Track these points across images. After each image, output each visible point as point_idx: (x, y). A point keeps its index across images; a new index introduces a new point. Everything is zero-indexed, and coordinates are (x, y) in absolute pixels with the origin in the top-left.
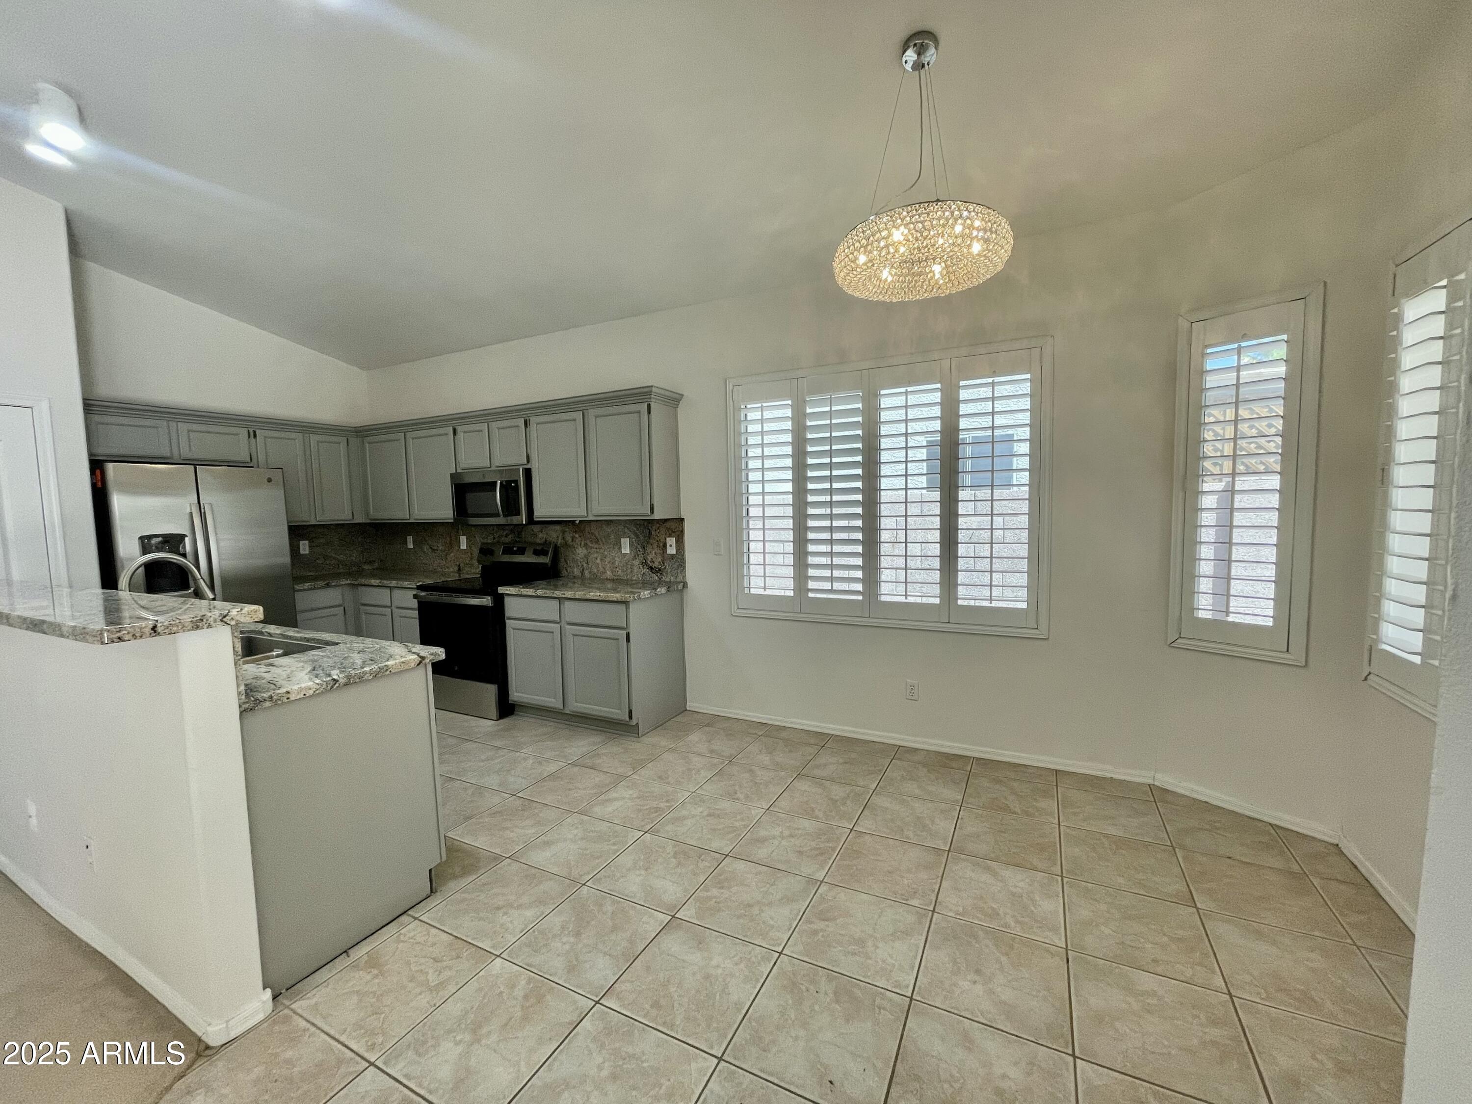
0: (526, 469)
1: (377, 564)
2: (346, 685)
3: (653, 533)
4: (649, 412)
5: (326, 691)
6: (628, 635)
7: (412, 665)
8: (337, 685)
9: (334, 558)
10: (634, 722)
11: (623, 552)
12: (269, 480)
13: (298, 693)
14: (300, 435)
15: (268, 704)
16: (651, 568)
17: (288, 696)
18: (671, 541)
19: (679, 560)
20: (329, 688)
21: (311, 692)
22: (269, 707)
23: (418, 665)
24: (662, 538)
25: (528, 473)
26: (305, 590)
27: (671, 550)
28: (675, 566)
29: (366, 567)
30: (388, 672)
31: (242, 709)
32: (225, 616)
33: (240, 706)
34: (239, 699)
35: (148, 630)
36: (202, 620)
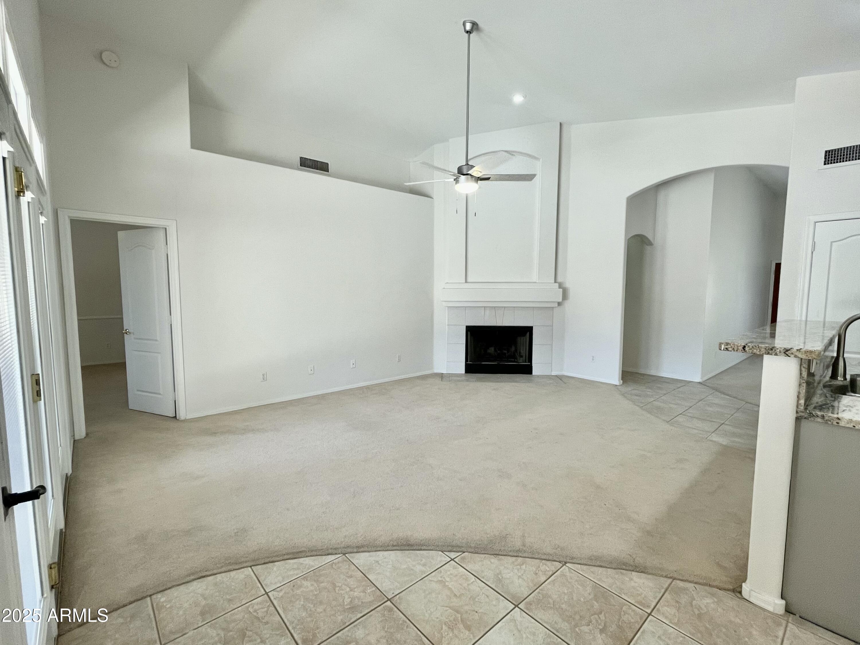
31: (799, 415)
32: (787, 351)
33: (797, 412)
34: (797, 407)
35: (741, 348)
36: (772, 350)
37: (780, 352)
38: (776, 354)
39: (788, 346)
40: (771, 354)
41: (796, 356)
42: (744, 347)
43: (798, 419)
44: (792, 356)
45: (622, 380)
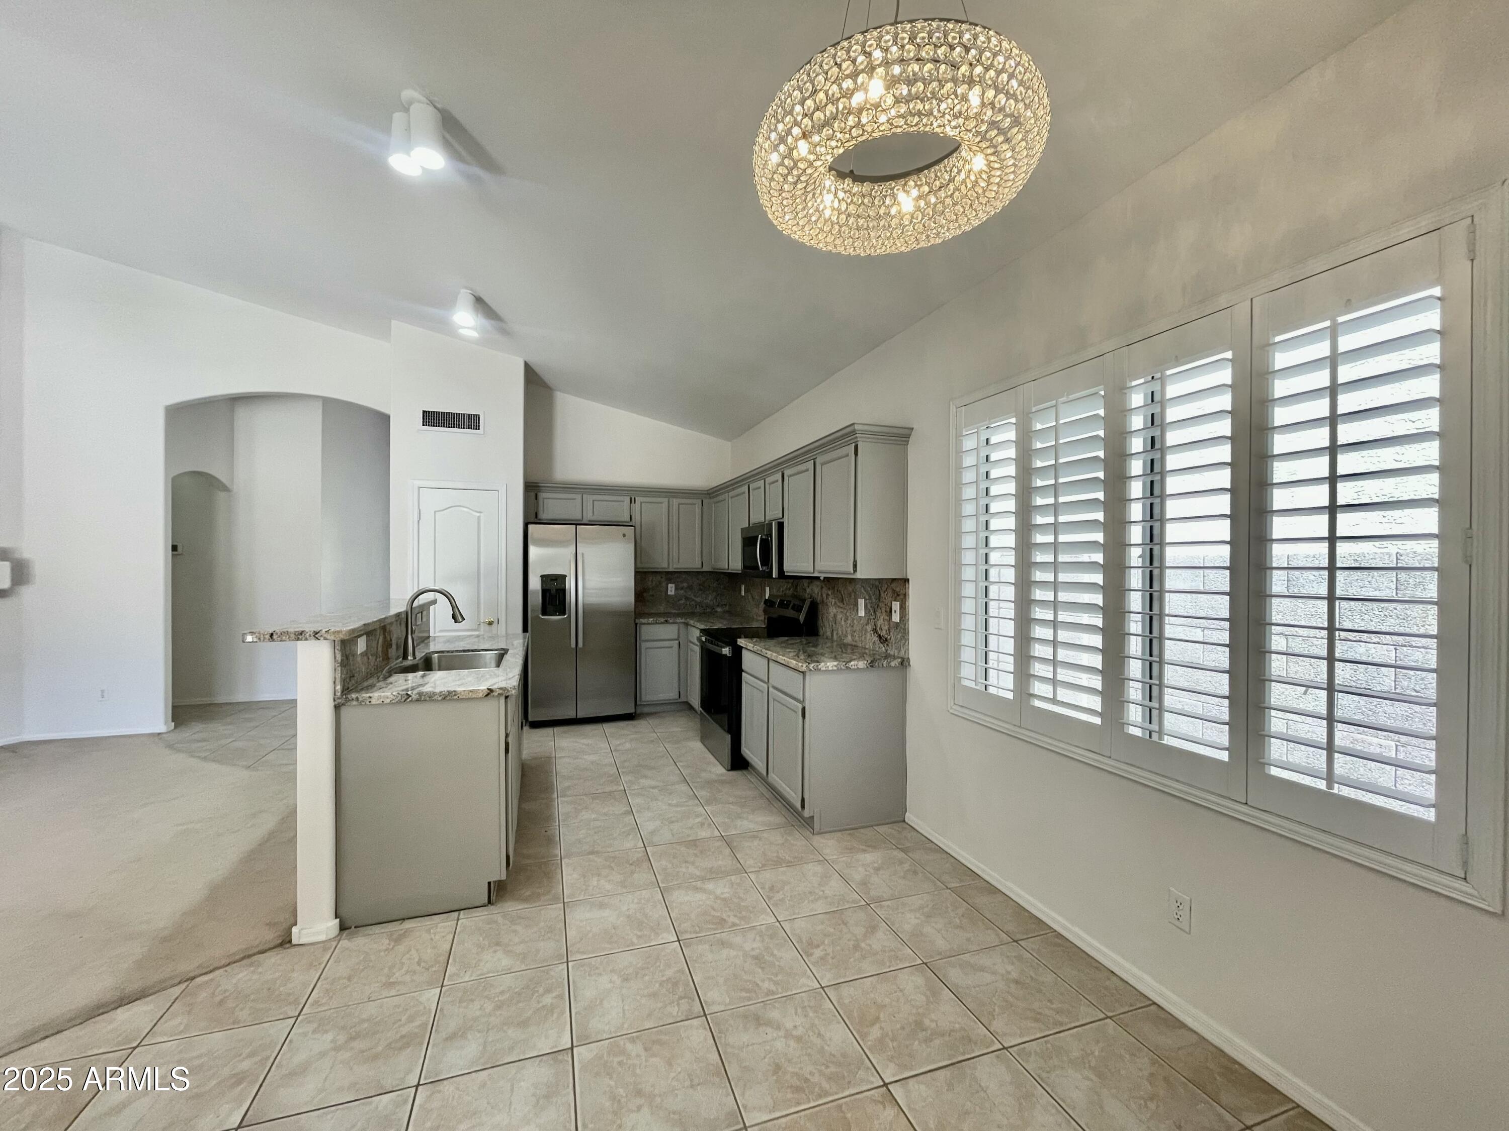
0: (779, 523)
1: (727, 607)
2: (417, 700)
3: (882, 594)
4: (856, 454)
5: (399, 702)
6: (804, 710)
7: (481, 695)
8: (410, 699)
9: (693, 600)
10: (806, 814)
11: (859, 615)
12: (624, 535)
13: (378, 699)
14: (666, 500)
15: (354, 703)
16: (880, 637)
17: (370, 700)
18: (896, 606)
19: (902, 628)
20: (403, 700)
21: (388, 701)
22: (355, 705)
23: (487, 695)
24: (888, 601)
25: (781, 526)
26: (648, 624)
27: (896, 618)
28: (899, 637)
29: (719, 610)
30: (456, 697)
31: (336, 703)
32: (317, 634)
33: (334, 700)
34: (335, 695)
35: (268, 637)
36: (301, 634)
37: (310, 636)
38: (306, 639)
39: (317, 629)
40: (301, 640)
41: (325, 639)
42: (272, 635)
43: (337, 708)
44: (322, 638)
45: (173, 721)
